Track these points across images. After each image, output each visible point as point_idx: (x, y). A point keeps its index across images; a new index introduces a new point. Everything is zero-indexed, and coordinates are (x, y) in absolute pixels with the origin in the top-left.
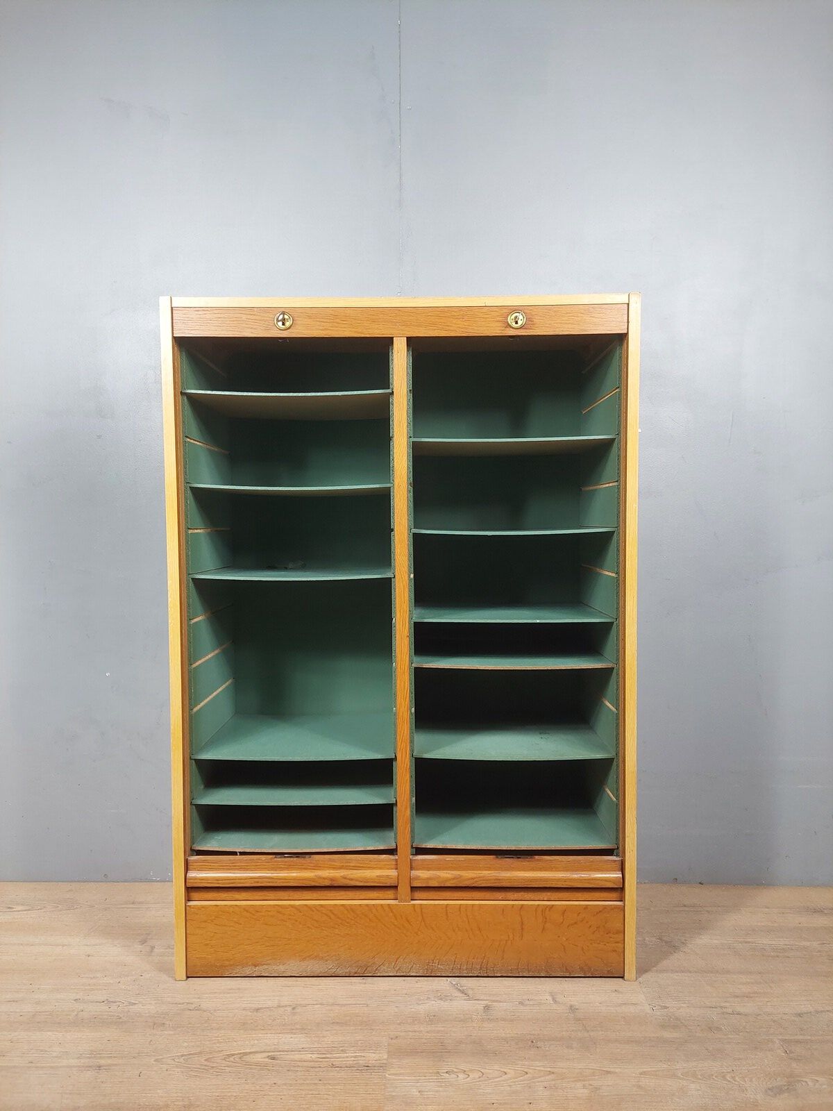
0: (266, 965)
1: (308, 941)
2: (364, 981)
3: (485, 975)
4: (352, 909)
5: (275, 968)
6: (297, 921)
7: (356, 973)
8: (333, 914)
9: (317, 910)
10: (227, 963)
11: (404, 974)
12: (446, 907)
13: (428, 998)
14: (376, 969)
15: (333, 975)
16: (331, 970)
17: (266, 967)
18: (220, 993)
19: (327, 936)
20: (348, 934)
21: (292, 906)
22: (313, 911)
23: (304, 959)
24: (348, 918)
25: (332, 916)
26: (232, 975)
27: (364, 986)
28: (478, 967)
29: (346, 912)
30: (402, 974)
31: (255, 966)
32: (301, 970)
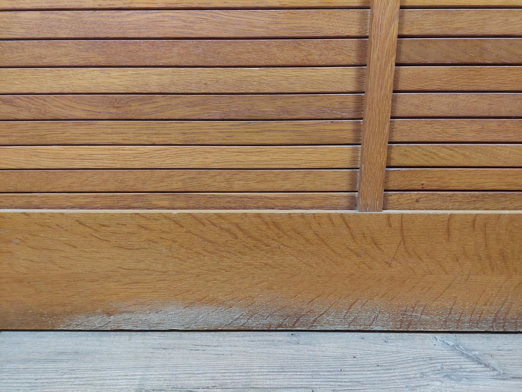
0: (128, 312)
1: (198, 276)
2: (294, 339)
3: (502, 330)
4: (276, 225)
5: (143, 317)
6: (175, 242)
7: (280, 326)
8: (241, 229)
9: (213, 224)
10: (62, 309)
11: (362, 328)
12: (449, 220)
13: (423, 375)
14: (315, 321)
15: (242, 328)
16: (238, 321)
17: (127, 316)
18: (39, 361)
19: (231, 267)
20: (266, 264)
21: (166, 217)
22: (203, 224)
23: (191, 305)
24: (268, 237)
25: (240, 234)
26: (71, 328)
27: (295, 347)
28: (490, 318)
29: (264, 227)
30: (358, 328)
31: (109, 314)
32: (187, 320)
